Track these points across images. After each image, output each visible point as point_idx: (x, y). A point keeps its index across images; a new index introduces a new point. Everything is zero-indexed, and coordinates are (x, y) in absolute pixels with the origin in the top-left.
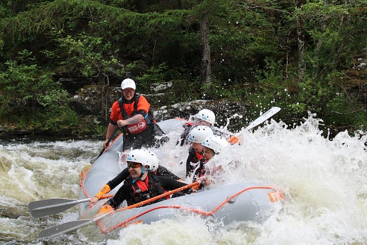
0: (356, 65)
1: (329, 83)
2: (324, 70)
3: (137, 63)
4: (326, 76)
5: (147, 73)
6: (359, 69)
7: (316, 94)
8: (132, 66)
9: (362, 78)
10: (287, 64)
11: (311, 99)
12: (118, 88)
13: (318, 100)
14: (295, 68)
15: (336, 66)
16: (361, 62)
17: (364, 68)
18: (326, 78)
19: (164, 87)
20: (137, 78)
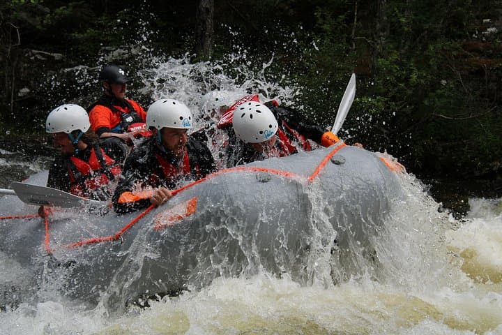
0: (480, 32)
1: (431, 63)
2: (423, 37)
3: (74, 7)
4: (425, 48)
5: (93, 26)
6: (484, 39)
7: (407, 80)
8: (66, 12)
9: (490, 56)
10: (355, 23)
11: (396, 89)
12: (36, 51)
13: (410, 92)
14: (369, 32)
15: (444, 31)
16: (488, 25)
17: (493, 37)
18: (426, 53)
19: (124, 54)
20: (73, 34)
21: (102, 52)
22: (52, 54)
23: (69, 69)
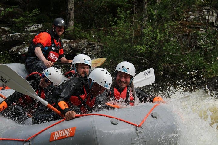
0: (187, 17)
1: (166, 31)
2: (162, 20)
3: (14, 8)
4: (163, 25)
5: (22, 16)
6: (189, 21)
7: (155, 39)
8: (10, 10)
9: (191, 28)
10: (134, 14)
11: (151, 42)
13: (157, 43)
14: (140, 18)
15: (171, 18)
16: (191, 15)
17: (193, 20)
18: (163, 27)
19: (35, 28)
20: (14, 19)
21: (26, 27)
22: (5, 28)
23: (12, 35)
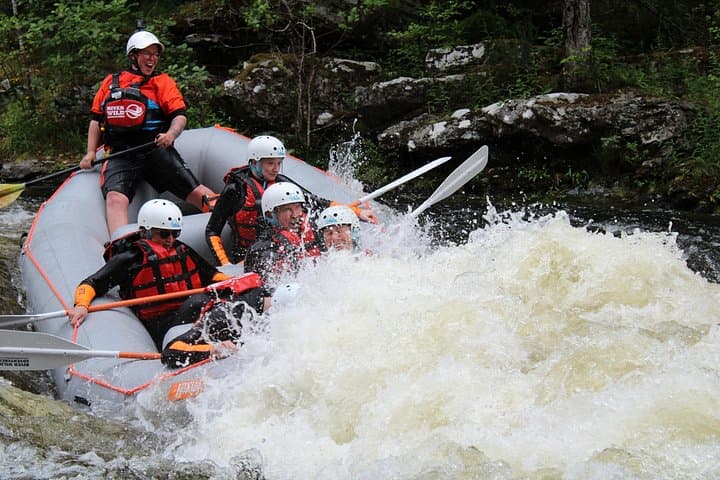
5: (418, 20)
12: (340, 60)
19: (462, 58)
20: (389, 33)
21: (430, 57)
22: (361, 63)
23: (385, 84)
